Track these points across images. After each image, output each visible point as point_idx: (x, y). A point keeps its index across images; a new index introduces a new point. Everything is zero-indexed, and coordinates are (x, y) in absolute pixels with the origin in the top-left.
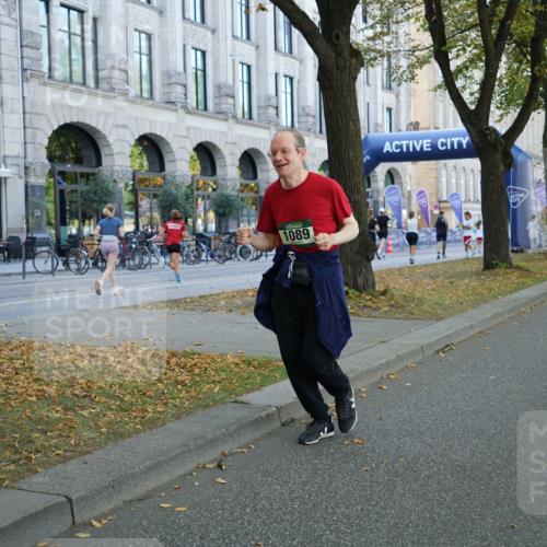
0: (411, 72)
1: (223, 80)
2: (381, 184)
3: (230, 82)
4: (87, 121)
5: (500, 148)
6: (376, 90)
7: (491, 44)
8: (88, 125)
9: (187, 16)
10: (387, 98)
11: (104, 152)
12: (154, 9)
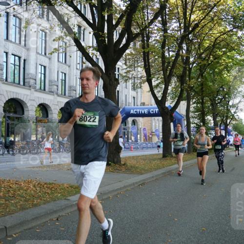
0: (140, 85)
1: (72, 84)
2: (130, 125)
3: (75, 85)
4: (19, 98)
5: (169, 114)
6: (129, 90)
7: (166, 78)
8: (20, 99)
9: (59, 60)
10: (133, 93)
11: (25, 109)
12: (47, 57)
